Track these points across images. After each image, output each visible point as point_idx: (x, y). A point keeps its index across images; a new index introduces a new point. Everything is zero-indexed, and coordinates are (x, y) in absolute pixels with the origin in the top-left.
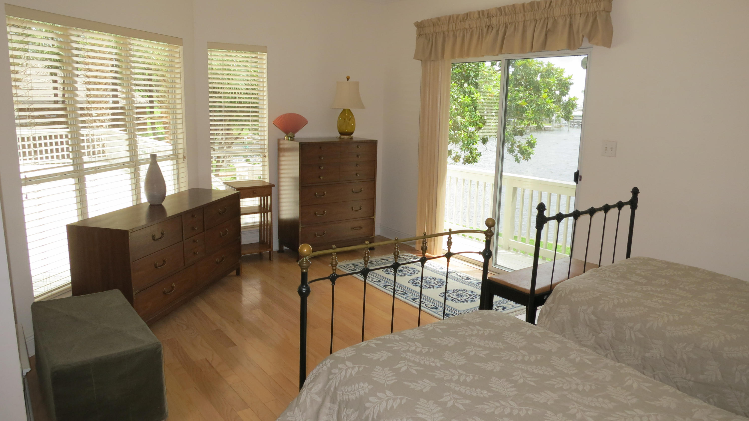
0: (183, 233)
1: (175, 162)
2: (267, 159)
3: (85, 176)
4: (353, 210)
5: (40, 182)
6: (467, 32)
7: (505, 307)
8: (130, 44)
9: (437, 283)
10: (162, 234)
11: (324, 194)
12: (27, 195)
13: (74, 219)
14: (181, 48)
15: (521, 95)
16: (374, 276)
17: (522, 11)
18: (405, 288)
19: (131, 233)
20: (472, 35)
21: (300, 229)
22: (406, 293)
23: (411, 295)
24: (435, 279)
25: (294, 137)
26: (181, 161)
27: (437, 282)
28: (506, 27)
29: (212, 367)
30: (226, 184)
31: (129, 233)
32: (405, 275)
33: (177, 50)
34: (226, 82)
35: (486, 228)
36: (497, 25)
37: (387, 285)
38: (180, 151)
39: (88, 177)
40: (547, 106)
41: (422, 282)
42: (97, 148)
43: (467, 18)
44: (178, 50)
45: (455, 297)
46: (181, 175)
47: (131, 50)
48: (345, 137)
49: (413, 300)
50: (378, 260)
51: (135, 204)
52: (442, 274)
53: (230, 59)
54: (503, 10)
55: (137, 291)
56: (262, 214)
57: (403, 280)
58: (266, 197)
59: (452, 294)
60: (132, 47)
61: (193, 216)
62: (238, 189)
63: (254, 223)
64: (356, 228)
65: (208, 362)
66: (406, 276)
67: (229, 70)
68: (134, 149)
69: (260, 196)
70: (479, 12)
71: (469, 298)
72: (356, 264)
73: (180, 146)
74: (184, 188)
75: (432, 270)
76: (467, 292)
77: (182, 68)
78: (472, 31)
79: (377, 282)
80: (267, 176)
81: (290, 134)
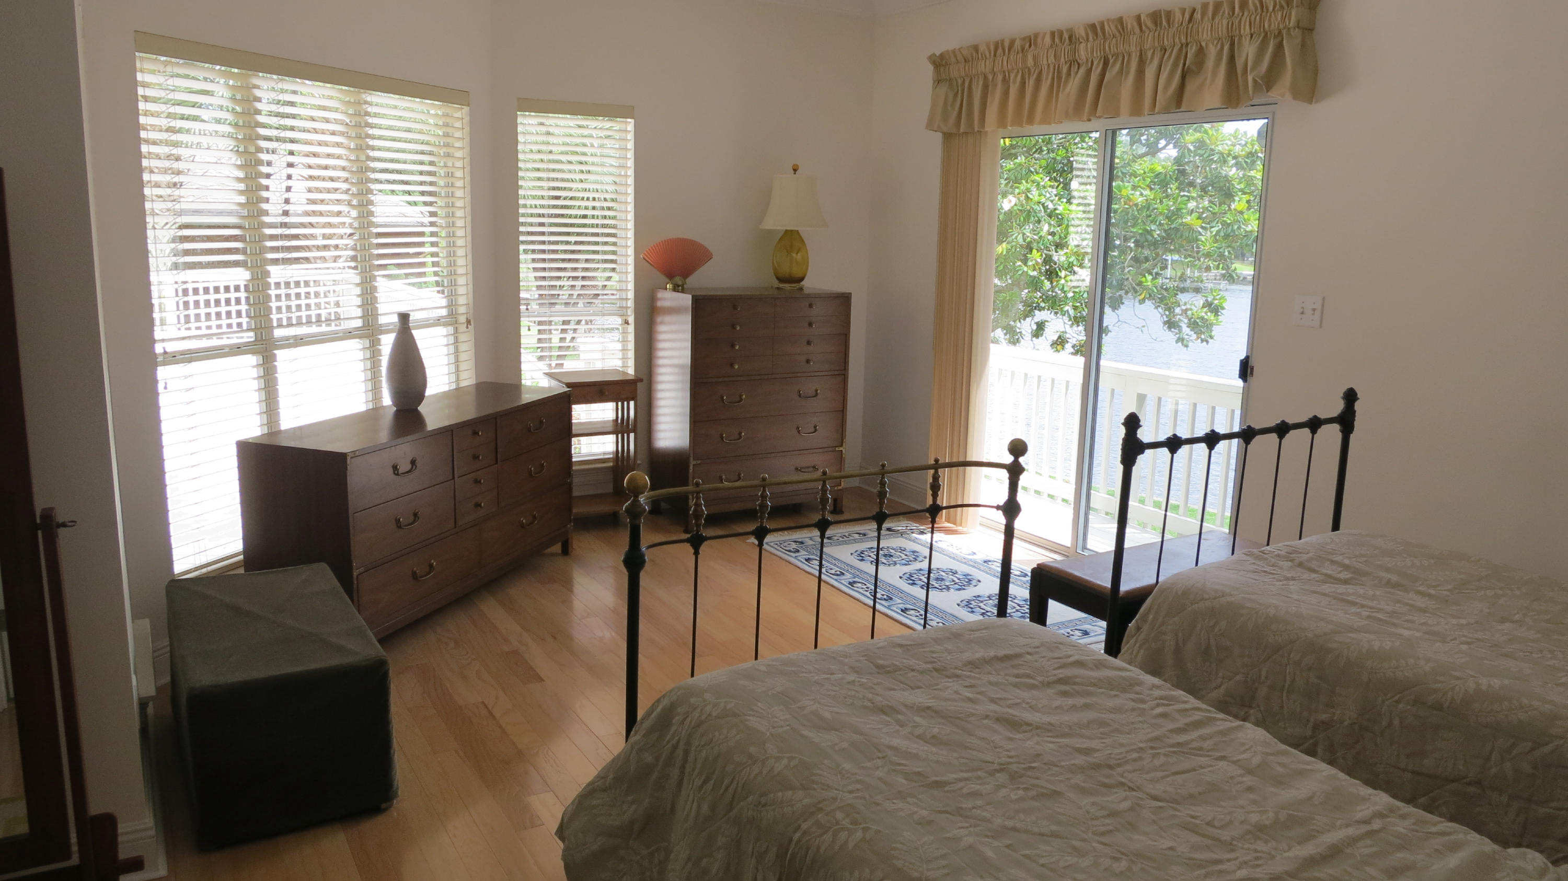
0: (453, 464)
1: (451, 329)
2: (631, 328)
3: (276, 352)
4: (799, 432)
5: (190, 361)
6: (1029, 74)
7: (1088, 631)
8: (366, 102)
9: (957, 581)
10: (413, 462)
11: (741, 400)
12: (166, 383)
13: (253, 430)
14: (466, 109)
15: (1192, 205)
16: (831, 563)
17: (1137, 30)
18: (890, 589)
19: (352, 458)
20: (1038, 80)
21: (691, 467)
22: (891, 599)
23: (900, 601)
24: (955, 573)
25: (685, 286)
26: (462, 328)
27: (959, 579)
28: (1106, 63)
29: (494, 717)
30: (550, 375)
31: (349, 458)
32: (895, 564)
33: (458, 115)
34: (578, 177)
35: (1008, 459)
36: (1087, 60)
37: (855, 582)
38: (462, 310)
39: (280, 354)
40: (1247, 226)
41: (929, 578)
42: (326, 308)
43: (1030, 46)
44: (460, 114)
45: (989, 609)
46: (463, 357)
47: (367, 114)
48: (787, 286)
49: (902, 611)
50: (847, 534)
51: (371, 407)
52: (971, 563)
53: (586, 132)
54: (1099, 29)
55: (362, 569)
56: (620, 435)
57: (890, 575)
58: (625, 403)
59: (985, 603)
60: (369, 109)
61: (475, 433)
62: (568, 385)
63: (604, 454)
64: (807, 470)
65: (486, 706)
66: (898, 565)
67: (584, 154)
68: (371, 304)
69: (615, 399)
70: (1053, 34)
71: (1017, 611)
72: (800, 540)
73: (462, 300)
74: (468, 379)
75: (952, 555)
76: (1015, 601)
77: (467, 150)
78: (1040, 73)
79: (838, 575)
80: (631, 363)
81: (678, 280)
